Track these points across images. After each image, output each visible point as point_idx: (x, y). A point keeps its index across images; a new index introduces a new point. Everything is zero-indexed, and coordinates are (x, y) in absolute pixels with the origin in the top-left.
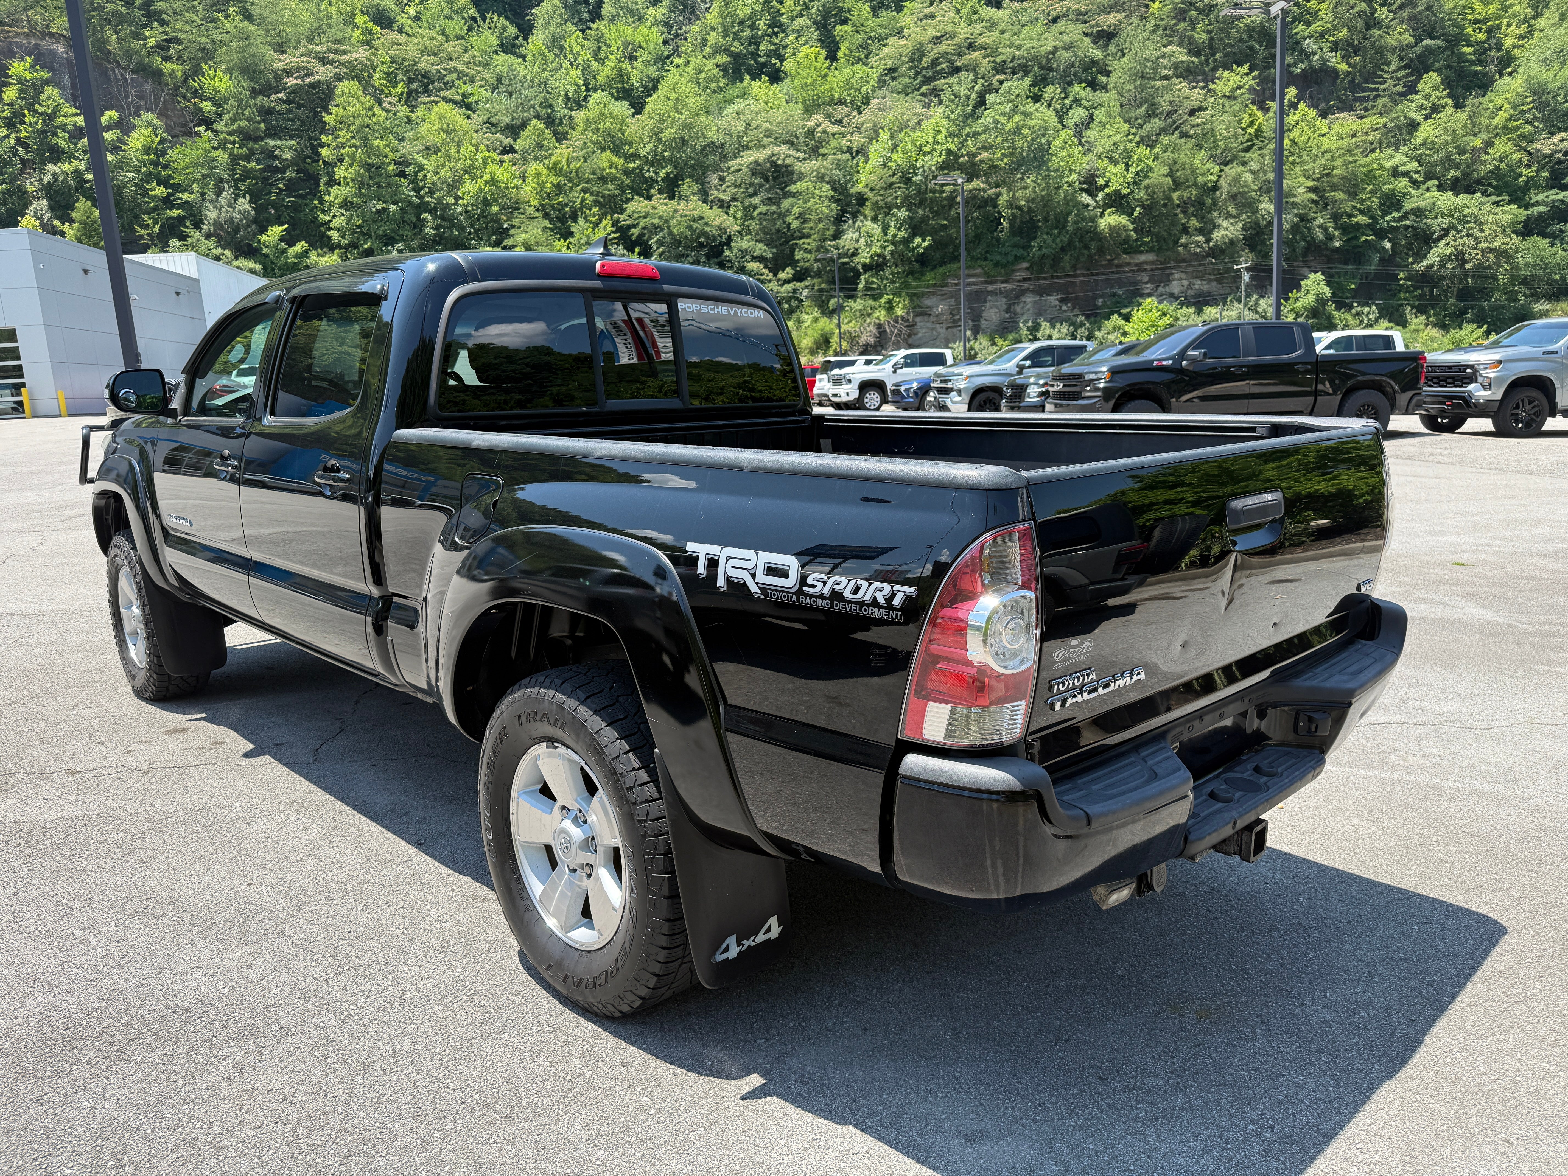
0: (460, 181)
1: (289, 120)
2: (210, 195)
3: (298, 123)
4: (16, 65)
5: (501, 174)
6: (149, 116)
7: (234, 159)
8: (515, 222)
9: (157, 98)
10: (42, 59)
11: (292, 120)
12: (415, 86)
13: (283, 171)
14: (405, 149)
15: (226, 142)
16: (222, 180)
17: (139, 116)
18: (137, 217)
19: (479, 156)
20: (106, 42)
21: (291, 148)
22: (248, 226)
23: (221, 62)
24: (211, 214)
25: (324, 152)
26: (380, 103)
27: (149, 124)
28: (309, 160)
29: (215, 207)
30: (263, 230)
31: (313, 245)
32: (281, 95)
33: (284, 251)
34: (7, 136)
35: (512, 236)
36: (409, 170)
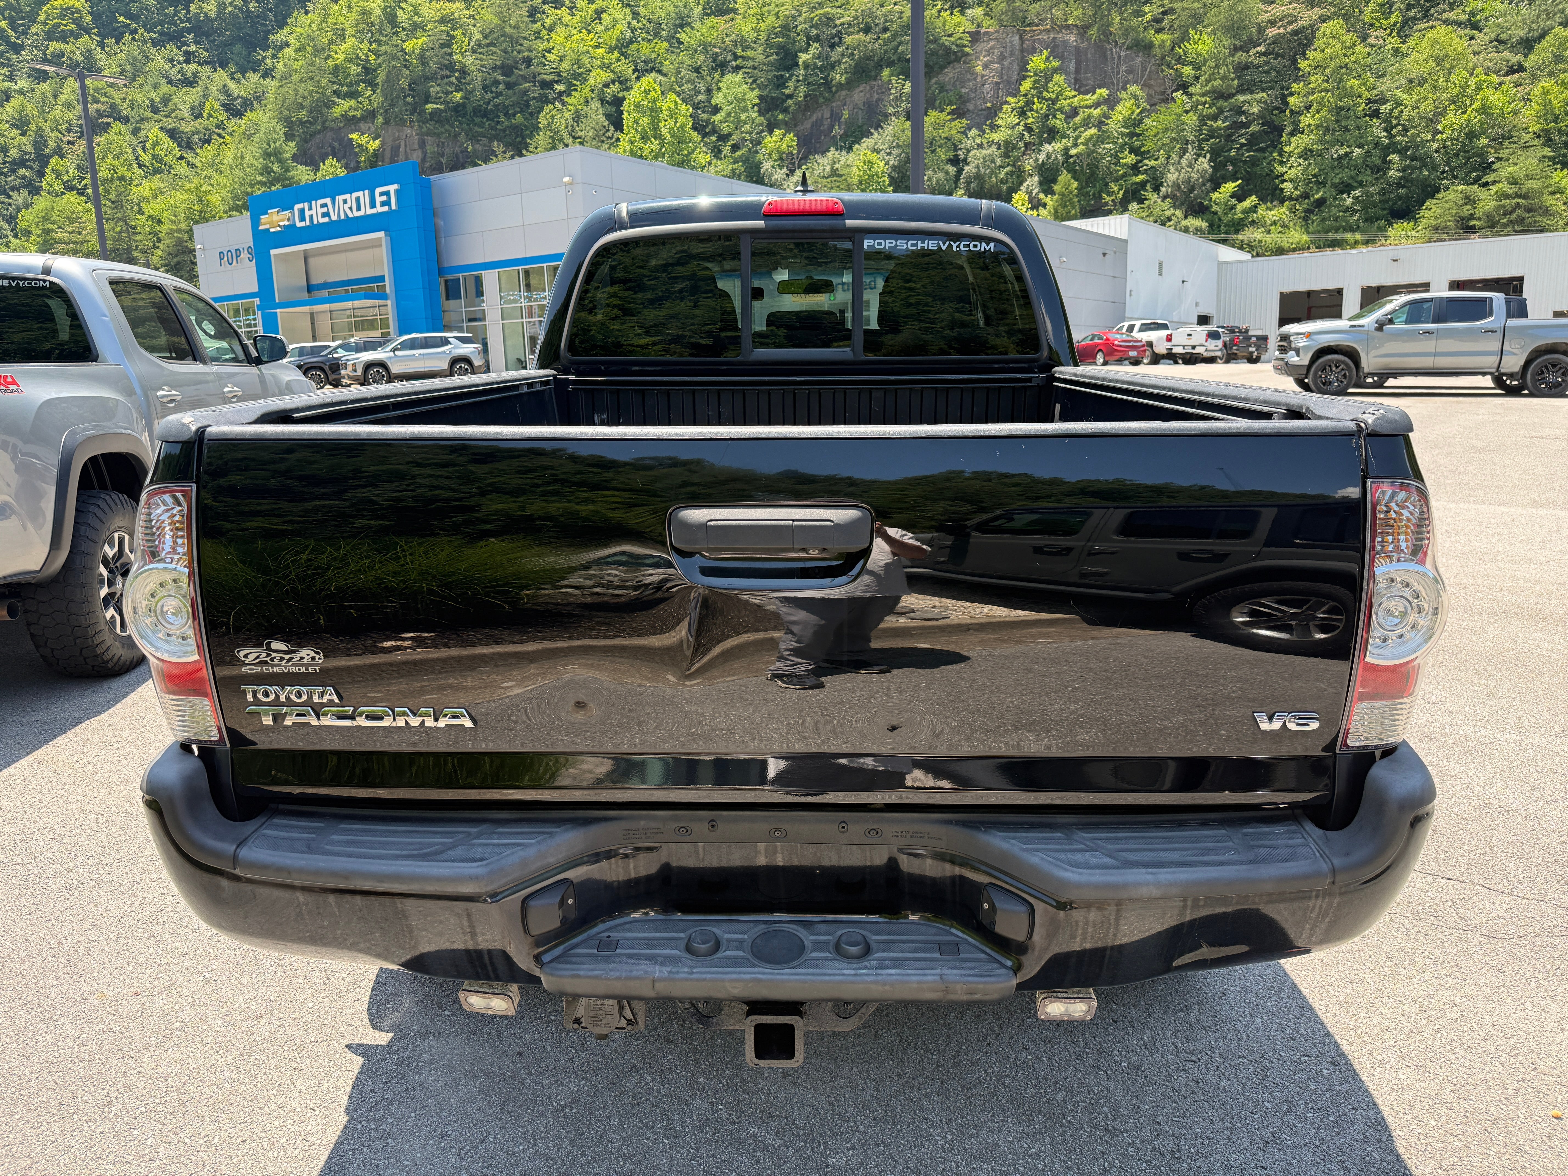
0: (1443, 114)
1: (1265, 72)
2: (1175, 157)
3: (1274, 74)
4: (1034, 59)
5: (1496, 98)
6: (1133, 88)
7: (1203, 120)
8: (1504, 153)
9: (1144, 69)
10: (1056, 50)
11: (1267, 72)
12: (1412, 13)
13: (1246, 125)
14: (1384, 86)
15: (1198, 103)
16: (1187, 142)
17: (1125, 89)
18: (1107, 185)
19: (1473, 82)
20: (1110, 24)
21: (1259, 101)
22: (1204, 185)
23: (1208, 25)
24: (1172, 176)
25: (1292, 100)
26: (1364, 38)
27: (1135, 97)
28: (1275, 112)
29: (1177, 170)
30: (1216, 187)
31: (1263, 199)
32: (1261, 49)
33: (1233, 207)
34: (1018, 124)
35: (1495, 171)
36: (1384, 108)
